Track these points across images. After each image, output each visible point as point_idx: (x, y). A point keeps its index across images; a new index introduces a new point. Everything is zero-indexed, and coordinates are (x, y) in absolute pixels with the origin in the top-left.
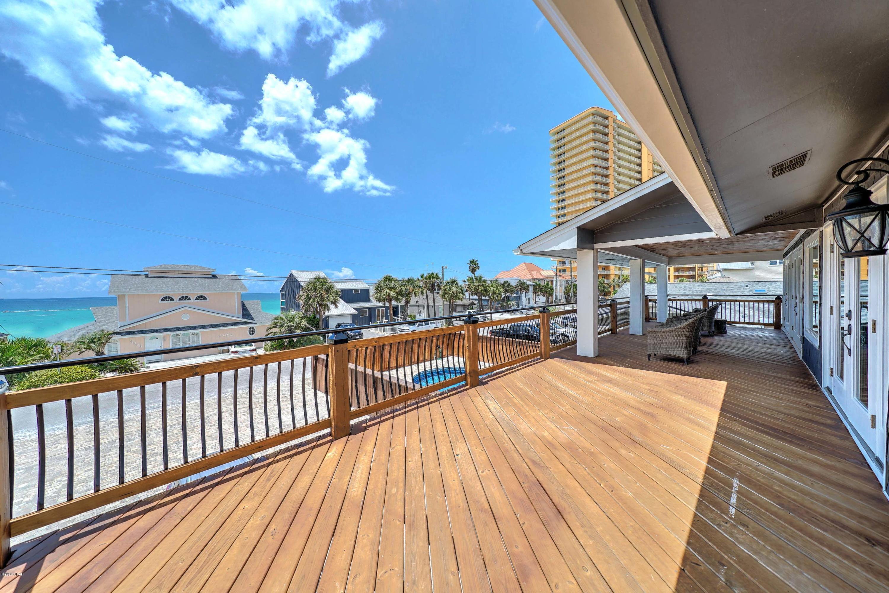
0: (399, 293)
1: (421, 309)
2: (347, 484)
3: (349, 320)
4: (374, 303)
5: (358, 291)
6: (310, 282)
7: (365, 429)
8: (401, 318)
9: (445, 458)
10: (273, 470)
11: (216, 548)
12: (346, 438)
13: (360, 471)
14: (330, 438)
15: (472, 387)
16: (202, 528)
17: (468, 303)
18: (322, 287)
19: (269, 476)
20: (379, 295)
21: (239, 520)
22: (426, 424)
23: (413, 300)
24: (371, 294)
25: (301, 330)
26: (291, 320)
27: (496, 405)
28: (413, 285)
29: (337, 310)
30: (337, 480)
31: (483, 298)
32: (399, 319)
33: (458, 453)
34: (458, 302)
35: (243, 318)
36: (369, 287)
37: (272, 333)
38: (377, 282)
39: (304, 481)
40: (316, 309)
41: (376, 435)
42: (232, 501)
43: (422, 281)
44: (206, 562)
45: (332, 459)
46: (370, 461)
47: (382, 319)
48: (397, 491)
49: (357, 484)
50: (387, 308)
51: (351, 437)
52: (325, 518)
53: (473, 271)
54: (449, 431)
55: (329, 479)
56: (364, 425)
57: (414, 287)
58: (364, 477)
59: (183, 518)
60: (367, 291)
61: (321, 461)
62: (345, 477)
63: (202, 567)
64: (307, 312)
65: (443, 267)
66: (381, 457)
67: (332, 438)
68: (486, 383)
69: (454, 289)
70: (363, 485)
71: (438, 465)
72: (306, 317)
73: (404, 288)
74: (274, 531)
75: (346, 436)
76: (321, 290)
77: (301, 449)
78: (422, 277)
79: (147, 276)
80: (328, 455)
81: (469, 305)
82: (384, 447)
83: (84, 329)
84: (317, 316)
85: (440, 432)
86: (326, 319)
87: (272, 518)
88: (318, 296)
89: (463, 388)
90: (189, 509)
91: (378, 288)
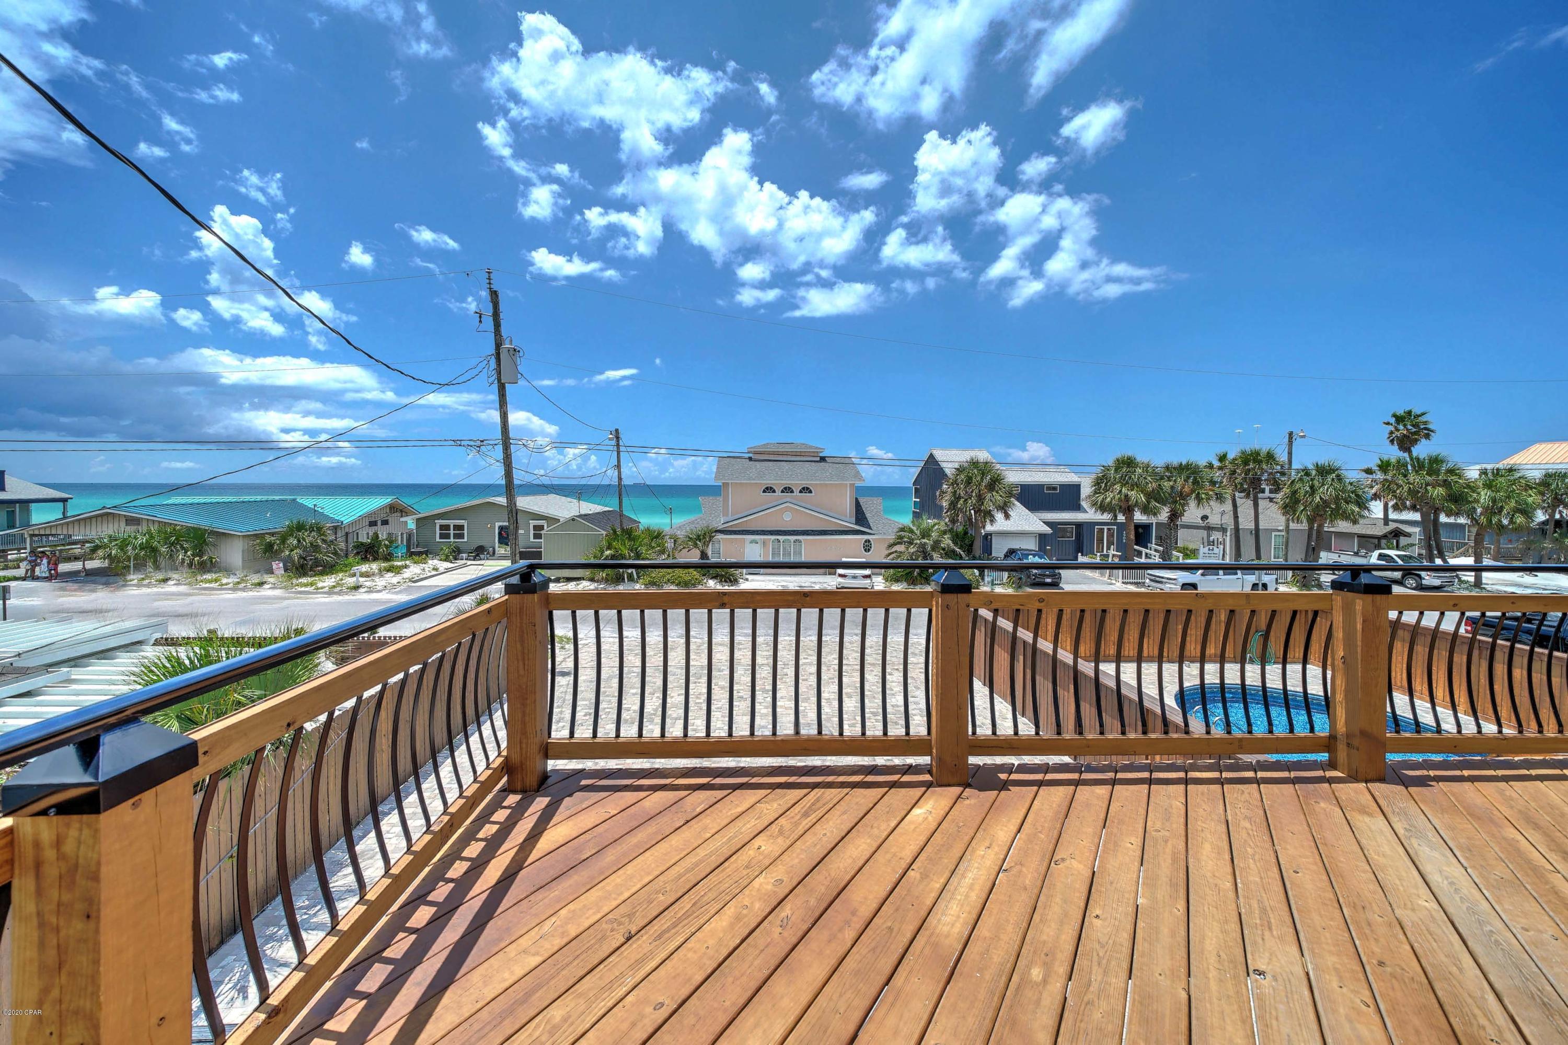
0: (1156, 496)
1: (1216, 536)
2: (934, 895)
3: (1031, 544)
4: (1089, 515)
5: (1055, 489)
6: (960, 470)
7: (1004, 786)
8: (1156, 551)
9: (1213, 959)
10: (818, 800)
11: (706, 898)
12: (958, 790)
13: (968, 881)
14: (927, 777)
15: (1354, 777)
16: (701, 852)
17: (1380, 530)
18: (982, 478)
19: (810, 807)
20: (1100, 499)
21: (747, 867)
22: (1167, 834)
23: (1192, 513)
24: (1083, 496)
25: (941, 554)
26: (925, 534)
27: (1456, 871)
28: (1195, 479)
29: (1008, 522)
30: (918, 876)
31: (1443, 518)
32: (1153, 552)
33: (1262, 967)
34: (1343, 526)
35: (856, 524)
36: (1079, 480)
37: (896, 552)
38: (1099, 470)
39: (858, 848)
40: (970, 519)
41: (1024, 811)
42: (748, 826)
43: (1220, 468)
44: (687, 915)
45: (920, 824)
46: (997, 868)
47: (1108, 548)
48: (1045, 981)
49: (954, 908)
50: (1121, 526)
51: (968, 791)
52: (874, 950)
53: (1405, 443)
54: (1239, 885)
55: (904, 865)
56: (1003, 776)
57: (1195, 482)
58: (975, 898)
59: (688, 822)
60: (1077, 488)
61: (899, 819)
62: (935, 878)
63: (680, 920)
64: (953, 521)
65: (1291, 434)
66: (1024, 869)
67: (930, 778)
68: (1422, 782)
69: (1326, 491)
70: (967, 917)
71: (1183, 971)
72: (951, 531)
73: (1167, 485)
74: (785, 921)
75: (959, 785)
76: (980, 484)
77: (870, 778)
78: (1222, 458)
79: (750, 459)
80: (917, 811)
81: (1385, 536)
82: (1037, 848)
83: (693, 522)
84: (971, 532)
85: (1209, 875)
86: (988, 538)
87: (791, 891)
88: (974, 494)
89: (1319, 773)
90: (698, 810)
91: (1101, 483)
